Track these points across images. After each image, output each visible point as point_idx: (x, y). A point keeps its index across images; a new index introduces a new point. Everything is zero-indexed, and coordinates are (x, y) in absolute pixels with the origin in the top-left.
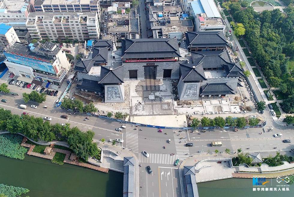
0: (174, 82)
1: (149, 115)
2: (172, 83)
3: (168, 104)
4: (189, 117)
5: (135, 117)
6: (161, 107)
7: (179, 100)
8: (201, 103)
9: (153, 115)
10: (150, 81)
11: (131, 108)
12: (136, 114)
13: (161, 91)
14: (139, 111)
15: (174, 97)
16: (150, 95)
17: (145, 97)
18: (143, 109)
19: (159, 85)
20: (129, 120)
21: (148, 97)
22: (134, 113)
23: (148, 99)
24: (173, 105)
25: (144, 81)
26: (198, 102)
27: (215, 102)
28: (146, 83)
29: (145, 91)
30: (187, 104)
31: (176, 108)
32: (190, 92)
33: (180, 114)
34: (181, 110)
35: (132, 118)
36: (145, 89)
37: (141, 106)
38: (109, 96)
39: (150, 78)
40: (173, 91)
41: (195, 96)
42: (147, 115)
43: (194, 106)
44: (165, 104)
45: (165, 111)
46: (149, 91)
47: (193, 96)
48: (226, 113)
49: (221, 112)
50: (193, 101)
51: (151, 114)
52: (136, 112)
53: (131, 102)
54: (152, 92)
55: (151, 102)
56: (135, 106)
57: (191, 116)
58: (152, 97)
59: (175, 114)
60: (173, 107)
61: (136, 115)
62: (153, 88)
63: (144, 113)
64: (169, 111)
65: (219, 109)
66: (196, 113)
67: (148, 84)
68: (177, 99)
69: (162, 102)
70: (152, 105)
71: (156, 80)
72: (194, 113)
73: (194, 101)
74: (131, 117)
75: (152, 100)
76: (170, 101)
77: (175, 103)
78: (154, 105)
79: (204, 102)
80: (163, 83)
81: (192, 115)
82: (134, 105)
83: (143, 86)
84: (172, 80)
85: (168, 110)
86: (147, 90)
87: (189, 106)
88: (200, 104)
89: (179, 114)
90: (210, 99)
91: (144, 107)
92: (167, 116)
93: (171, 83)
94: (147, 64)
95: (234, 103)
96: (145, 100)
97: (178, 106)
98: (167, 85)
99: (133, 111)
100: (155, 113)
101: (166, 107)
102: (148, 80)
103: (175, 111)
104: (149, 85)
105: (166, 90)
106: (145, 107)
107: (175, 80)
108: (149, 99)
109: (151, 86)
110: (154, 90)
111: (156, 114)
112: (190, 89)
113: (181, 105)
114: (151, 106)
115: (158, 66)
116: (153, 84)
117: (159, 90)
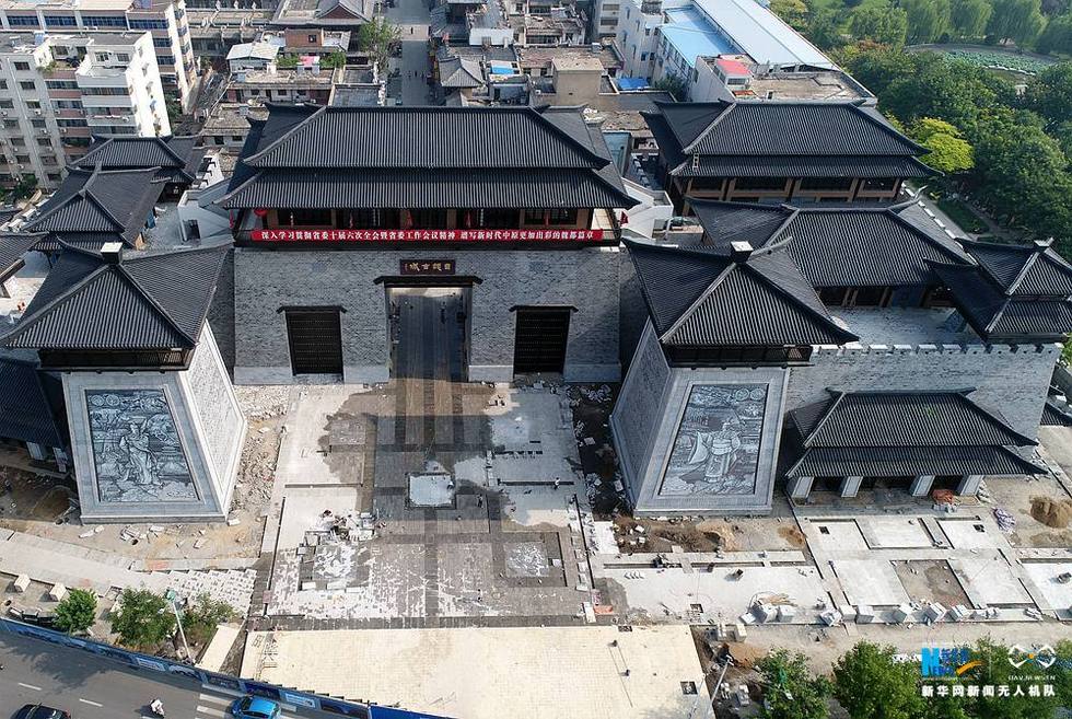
0: (585, 398)
1: (396, 623)
2: (575, 403)
3: (551, 540)
4: (716, 646)
5: (287, 640)
6: (499, 559)
7: (628, 511)
8: (797, 537)
9: (432, 620)
10: (429, 393)
11: (266, 567)
12: (295, 611)
13: (501, 451)
14: (322, 586)
15: (591, 491)
16: (417, 474)
17: (384, 491)
18: (360, 576)
19: (488, 412)
20: (236, 658)
21: (402, 491)
22: (287, 599)
23: (401, 501)
24: (588, 548)
25: (387, 392)
26: (769, 532)
27: (898, 531)
28: (401, 401)
29: (385, 448)
30: (690, 544)
31: (608, 573)
32: (708, 446)
33: (646, 622)
34: (648, 587)
35: (256, 644)
36: (387, 435)
37: (348, 552)
38: (108, 467)
39: (428, 375)
40: (585, 452)
41: (748, 483)
42: (378, 624)
43: (742, 557)
44: (527, 537)
45: (524, 593)
46: (412, 448)
47: (730, 482)
48: (1004, 614)
49: (963, 611)
50: (735, 522)
51: (419, 610)
52: (296, 595)
53: (272, 523)
54: (432, 457)
55: (419, 527)
56: (302, 550)
57: (733, 636)
58: (430, 490)
59: (602, 621)
60: (584, 566)
61: (298, 622)
62: (444, 435)
63: (363, 602)
64: (556, 593)
65: (944, 587)
66: (769, 611)
67: (414, 409)
68: (611, 503)
69: (505, 528)
70: (432, 544)
71: (463, 385)
72: (756, 611)
73: (744, 524)
74: (252, 636)
75: (431, 513)
76: (563, 517)
77: (603, 533)
78: (442, 550)
79: (811, 529)
80: (510, 405)
81: (740, 626)
82: (291, 539)
83: (374, 420)
84: (573, 385)
85: (546, 582)
86: (400, 444)
87: (710, 558)
88: (783, 542)
89: (634, 616)
90: (851, 510)
91: (366, 556)
92: (544, 630)
93: (567, 402)
94: (403, 262)
95: (1038, 543)
96: (377, 511)
97: (626, 559)
98: (542, 418)
99: (279, 586)
100: (448, 608)
101: (531, 559)
102: (415, 385)
103: (605, 591)
104: (421, 412)
105: (536, 447)
106: (371, 562)
107: (597, 387)
108: (408, 501)
109: (429, 421)
110: (447, 448)
111: (454, 613)
112: (713, 425)
113: (646, 548)
114: (418, 551)
115: (479, 281)
116: (443, 409)
117: (484, 446)
